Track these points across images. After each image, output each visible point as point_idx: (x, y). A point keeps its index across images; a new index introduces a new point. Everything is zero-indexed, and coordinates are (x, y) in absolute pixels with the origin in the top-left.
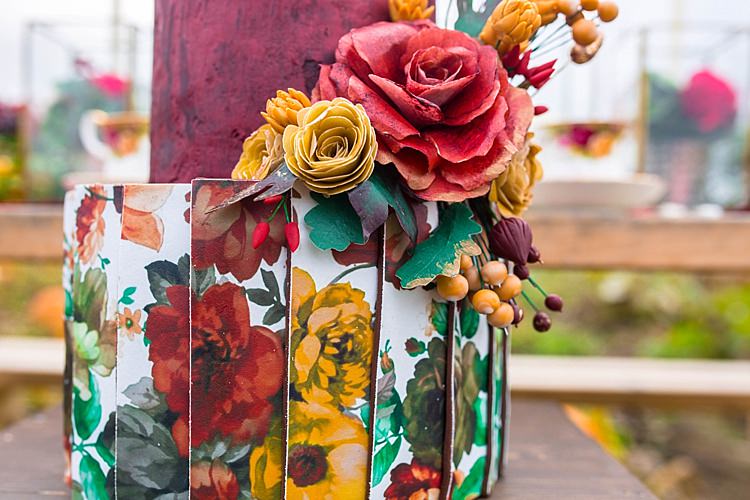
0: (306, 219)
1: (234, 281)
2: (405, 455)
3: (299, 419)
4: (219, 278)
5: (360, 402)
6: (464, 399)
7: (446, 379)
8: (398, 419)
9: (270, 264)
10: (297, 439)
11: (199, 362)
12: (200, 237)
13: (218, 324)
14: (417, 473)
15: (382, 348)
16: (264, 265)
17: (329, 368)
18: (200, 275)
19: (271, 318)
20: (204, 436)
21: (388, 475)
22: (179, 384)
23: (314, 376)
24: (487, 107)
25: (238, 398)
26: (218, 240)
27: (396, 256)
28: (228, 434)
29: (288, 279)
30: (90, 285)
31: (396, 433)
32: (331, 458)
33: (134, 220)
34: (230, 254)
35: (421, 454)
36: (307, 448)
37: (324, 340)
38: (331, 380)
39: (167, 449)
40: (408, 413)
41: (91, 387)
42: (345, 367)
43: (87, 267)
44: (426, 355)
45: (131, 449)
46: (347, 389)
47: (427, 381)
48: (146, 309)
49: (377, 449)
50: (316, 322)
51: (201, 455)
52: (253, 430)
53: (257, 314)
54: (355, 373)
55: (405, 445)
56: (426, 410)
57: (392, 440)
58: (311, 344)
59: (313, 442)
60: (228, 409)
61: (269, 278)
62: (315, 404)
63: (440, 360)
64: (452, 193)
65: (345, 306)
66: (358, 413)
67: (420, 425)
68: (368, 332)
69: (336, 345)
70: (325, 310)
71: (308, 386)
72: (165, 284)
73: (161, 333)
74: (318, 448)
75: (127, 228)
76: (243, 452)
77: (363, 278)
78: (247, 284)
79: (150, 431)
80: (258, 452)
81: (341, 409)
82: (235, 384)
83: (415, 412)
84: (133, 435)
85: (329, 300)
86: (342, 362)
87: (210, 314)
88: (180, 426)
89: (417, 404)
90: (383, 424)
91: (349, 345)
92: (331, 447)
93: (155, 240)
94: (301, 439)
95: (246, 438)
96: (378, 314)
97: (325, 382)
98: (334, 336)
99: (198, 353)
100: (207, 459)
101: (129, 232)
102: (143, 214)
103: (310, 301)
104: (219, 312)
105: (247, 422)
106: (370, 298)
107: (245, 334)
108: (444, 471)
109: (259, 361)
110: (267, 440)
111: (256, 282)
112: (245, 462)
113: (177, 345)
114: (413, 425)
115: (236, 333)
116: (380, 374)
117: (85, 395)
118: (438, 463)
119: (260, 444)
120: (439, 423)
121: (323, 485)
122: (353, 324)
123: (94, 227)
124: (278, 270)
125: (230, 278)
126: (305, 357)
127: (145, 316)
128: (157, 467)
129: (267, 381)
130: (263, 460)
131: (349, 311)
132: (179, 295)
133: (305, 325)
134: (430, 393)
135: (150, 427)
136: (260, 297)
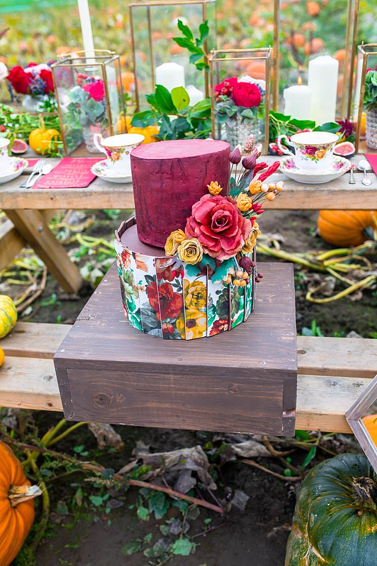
0: (186, 267)
1: (168, 282)
2: (217, 318)
3: (188, 314)
4: (164, 281)
5: (203, 308)
6: (235, 300)
7: (228, 298)
8: (214, 310)
9: (177, 278)
10: (187, 318)
11: (161, 301)
12: (158, 272)
13: (165, 292)
14: (221, 322)
15: (208, 295)
16: (175, 278)
17: (195, 301)
18: (159, 281)
19: (179, 290)
20: (164, 317)
21: (212, 324)
22: (156, 305)
23: (191, 303)
24: (234, 234)
25: (172, 308)
26: (163, 272)
27: (211, 273)
28: (170, 317)
29: (182, 282)
30: (128, 274)
31: (214, 313)
32: (196, 321)
33: (139, 264)
34: (166, 276)
35: (221, 317)
36: (190, 320)
37: (193, 295)
38: (195, 304)
39: (155, 318)
40: (217, 308)
41: (132, 300)
42: (199, 300)
43: (127, 270)
44: (222, 293)
45: (145, 318)
46: (200, 305)
47: (223, 300)
48: (146, 286)
49: (208, 319)
50: (190, 291)
51: (164, 322)
52: (176, 316)
53: (175, 290)
54: (202, 301)
55: (217, 316)
56: (222, 307)
57: (213, 316)
58: (190, 296)
59: (192, 318)
60: (170, 311)
61: (177, 281)
62: (192, 309)
63: (226, 293)
64: (226, 256)
65: (198, 286)
66: (203, 310)
67: (221, 310)
68: (205, 292)
69: (196, 295)
70: (193, 287)
71: (189, 306)
72: (150, 281)
73: (151, 292)
74: (193, 319)
75: (138, 266)
76: (174, 320)
77: (203, 279)
78: (172, 282)
79: (150, 314)
80: (178, 321)
81: (199, 310)
82: (171, 305)
83: (219, 308)
84: (145, 315)
85: (193, 285)
86: (198, 299)
87: (163, 290)
88: (157, 314)
89: (220, 306)
90: (210, 313)
91: (200, 295)
92: (197, 319)
93: (146, 269)
94: (189, 318)
95: (175, 318)
96: (207, 287)
97: (194, 304)
98: (196, 293)
99: (160, 299)
100: (165, 322)
101: (138, 267)
102: (142, 262)
103: (189, 286)
104: (165, 289)
105: (175, 314)
106: (205, 283)
107: (172, 294)
108: (229, 320)
109: (176, 300)
110: (180, 318)
111: (174, 282)
112: (175, 323)
113: (155, 296)
114: (219, 311)
115: (170, 294)
116: (208, 302)
117: (130, 301)
118: (227, 318)
119: (179, 319)
120: (227, 309)
121: (195, 327)
122: (200, 290)
123: (127, 260)
124: (179, 279)
125: (167, 281)
126: (188, 299)
127: (145, 288)
128: (152, 323)
129: (179, 305)
130: (179, 322)
131: (199, 287)
132: (154, 284)
133: (187, 292)
134: (223, 302)
135: (150, 313)
136: (175, 286)
